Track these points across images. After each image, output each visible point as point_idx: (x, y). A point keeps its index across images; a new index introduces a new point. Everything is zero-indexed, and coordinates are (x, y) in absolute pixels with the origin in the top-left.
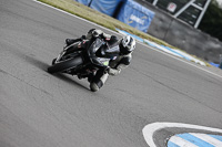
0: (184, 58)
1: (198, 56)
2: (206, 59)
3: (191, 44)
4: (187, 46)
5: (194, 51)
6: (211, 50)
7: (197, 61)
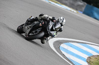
0: (67, 9)
1: (73, 8)
2: (77, 10)
3: (70, 3)
4: (68, 4)
5: (71, 6)
6: (79, 5)
7: (73, 10)
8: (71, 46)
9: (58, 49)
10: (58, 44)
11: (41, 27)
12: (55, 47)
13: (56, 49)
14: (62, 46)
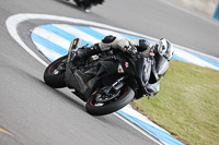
8: (56, 33)
9: (27, 38)
10: (26, 28)
11: (121, 75)
12: (20, 34)
13: (23, 38)
14: (37, 31)
